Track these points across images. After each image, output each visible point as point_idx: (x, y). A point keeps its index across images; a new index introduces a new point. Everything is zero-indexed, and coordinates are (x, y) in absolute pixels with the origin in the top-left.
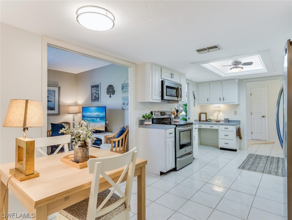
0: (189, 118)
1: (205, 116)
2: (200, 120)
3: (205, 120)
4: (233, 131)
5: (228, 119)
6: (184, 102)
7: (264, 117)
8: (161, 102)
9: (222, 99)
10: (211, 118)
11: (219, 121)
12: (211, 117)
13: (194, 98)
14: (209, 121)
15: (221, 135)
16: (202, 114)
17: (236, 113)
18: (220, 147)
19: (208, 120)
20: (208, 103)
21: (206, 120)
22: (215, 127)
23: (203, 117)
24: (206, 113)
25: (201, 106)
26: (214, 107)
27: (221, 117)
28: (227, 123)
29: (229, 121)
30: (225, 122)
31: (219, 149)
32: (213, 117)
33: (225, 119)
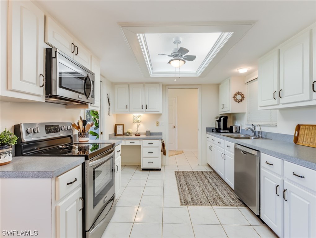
0: (102, 133)
1: (122, 129)
2: (115, 134)
3: (122, 133)
4: (158, 147)
5: (150, 131)
6: (98, 107)
7: (174, 127)
8: (44, 101)
9: (144, 107)
10: (131, 131)
11: (139, 135)
12: (130, 129)
13: (109, 103)
14: (127, 135)
15: (144, 152)
16: (118, 126)
17: (157, 124)
18: (142, 168)
19: (126, 133)
20: (127, 112)
21: (124, 134)
22: (137, 143)
23: (120, 130)
24: (123, 125)
25: (117, 115)
26: (134, 117)
27: (142, 129)
28: (149, 137)
29: (151, 134)
30: (146, 135)
31: (140, 171)
32: (133, 129)
33: (146, 131)
